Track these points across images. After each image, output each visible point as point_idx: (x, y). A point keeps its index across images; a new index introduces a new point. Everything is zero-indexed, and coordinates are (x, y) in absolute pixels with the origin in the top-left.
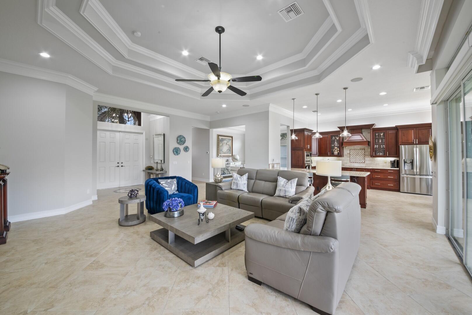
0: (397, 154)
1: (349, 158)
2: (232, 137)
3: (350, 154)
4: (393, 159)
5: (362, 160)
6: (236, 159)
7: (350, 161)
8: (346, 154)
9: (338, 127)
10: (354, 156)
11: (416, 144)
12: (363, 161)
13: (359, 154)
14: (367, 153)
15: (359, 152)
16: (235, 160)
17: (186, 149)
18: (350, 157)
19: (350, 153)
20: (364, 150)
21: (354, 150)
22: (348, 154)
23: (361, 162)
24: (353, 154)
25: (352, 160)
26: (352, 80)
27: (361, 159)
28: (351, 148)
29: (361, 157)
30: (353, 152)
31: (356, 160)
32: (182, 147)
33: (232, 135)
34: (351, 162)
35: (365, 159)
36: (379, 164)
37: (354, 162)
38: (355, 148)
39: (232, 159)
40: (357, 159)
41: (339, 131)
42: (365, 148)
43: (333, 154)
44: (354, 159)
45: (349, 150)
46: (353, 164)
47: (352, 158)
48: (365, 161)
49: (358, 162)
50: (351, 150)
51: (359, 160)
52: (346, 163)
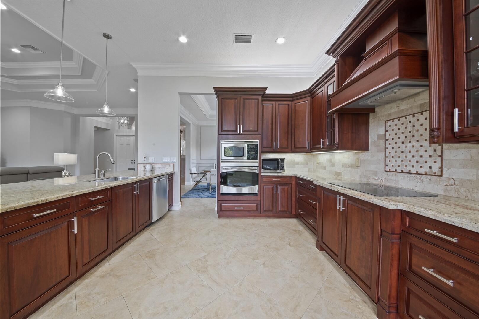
1: (382, 156)
3: (387, 137)
5: (429, 164)
7: (386, 165)
8: (376, 139)
10: (399, 143)
12: (436, 168)
13: (416, 134)
15: (417, 126)
18: (386, 148)
19: (387, 134)
21: (399, 118)
22: (379, 137)
24: (394, 136)
25: (393, 160)
27: (426, 156)
28: (390, 115)
29: (422, 149)
30: (396, 130)
31: (405, 163)
34: (387, 169)
35: (441, 156)
37: (399, 170)
38: (402, 111)
40: (410, 156)
44: (399, 157)
45: (384, 122)
46: (393, 178)
47: (393, 154)
48: (441, 168)
49: (413, 171)
50: (390, 123)
51: (417, 162)
52: (375, 173)
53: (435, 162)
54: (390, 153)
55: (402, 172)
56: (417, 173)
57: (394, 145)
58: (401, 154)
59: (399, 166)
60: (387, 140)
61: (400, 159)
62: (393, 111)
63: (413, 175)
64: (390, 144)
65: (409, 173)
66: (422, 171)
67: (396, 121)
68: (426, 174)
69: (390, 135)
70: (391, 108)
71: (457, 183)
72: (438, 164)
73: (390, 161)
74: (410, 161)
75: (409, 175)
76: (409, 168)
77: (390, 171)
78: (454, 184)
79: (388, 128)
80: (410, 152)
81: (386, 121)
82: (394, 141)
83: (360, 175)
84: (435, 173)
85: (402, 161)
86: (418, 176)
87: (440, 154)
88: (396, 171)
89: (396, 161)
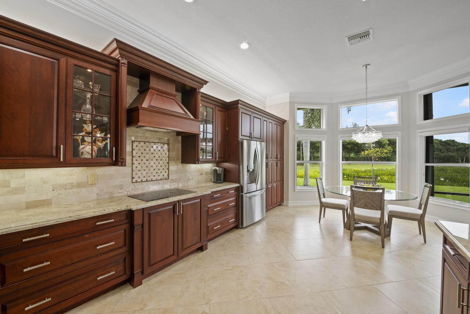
3: (134, 154)
5: (163, 173)
7: (133, 178)
10: (145, 161)
12: (166, 175)
13: (156, 155)
14: (173, 154)
15: (157, 151)
18: (133, 164)
19: (134, 152)
20: (168, 145)
21: (145, 142)
23: (161, 177)
24: (140, 154)
25: (139, 173)
27: (161, 168)
28: (136, 137)
29: (159, 165)
30: (142, 149)
31: (149, 174)
34: (134, 180)
35: (168, 169)
37: (144, 180)
38: (146, 138)
40: (152, 169)
42: (169, 139)
43: (76, 152)
44: (145, 170)
45: (131, 142)
47: (139, 168)
48: (168, 175)
49: (154, 179)
51: (157, 173)
52: (121, 187)
53: (165, 172)
54: (137, 167)
55: (147, 181)
56: (157, 180)
57: (140, 162)
58: (146, 169)
59: (144, 177)
60: (134, 157)
61: (145, 172)
62: (139, 135)
63: (154, 181)
64: (137, 160)
65: (152, 180)
66: (159, 178)
67: (142, 144)
68: (161, 180)
69: (137, 153)
70: (138, 132)
71: (174, 181)
72: (167, 173)
73: (136, 174)
74: (152, 173)
75: (151, 182)
76: (152, 177)
77: (136, 182)
78: (173, 182)
79: (134, 147)
80: (152, 166)
81: (133, 141)
82: (141, 158)
83: (97, 194)
84: (165, 178)
85: (147, 173)
86: (157, 181)
87: (168, 168)
88: (142, 181)
89: (142, 174)
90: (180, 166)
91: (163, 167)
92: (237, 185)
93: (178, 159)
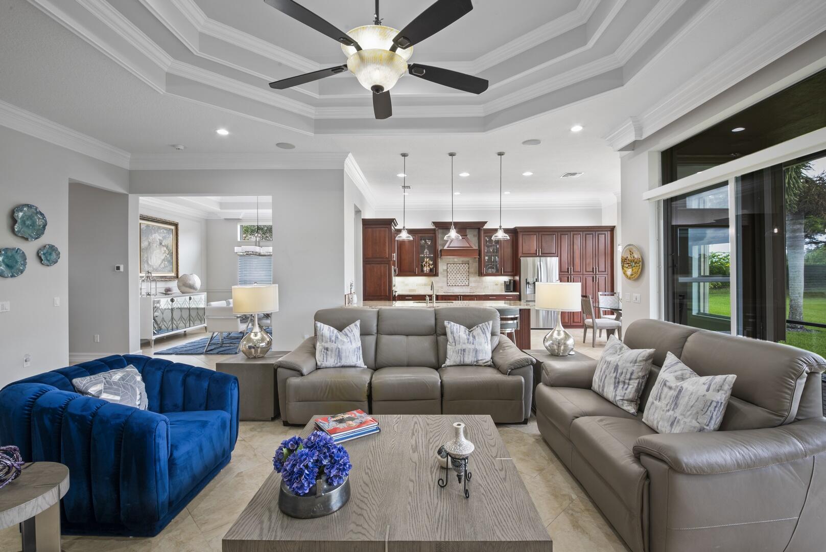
0: (516, 269)
1: (446, 279)
2: (176, 225)
4: (506, 279)
5: (465, 282)
6: (192, 287)
7: (448, 283)
8: (442, 271)
9: (434, 223)
10: (454, 274)
11: (539, 256)
12: (467, 284)
13: (460, 271)
14: (472, 270)
15: (461, 268)
16: (187, 289)
17: (47, 256)
18: (447, 276)
19: (448, 269)
20: (468, 264)
21: (454, 264)
22: (444, 270)
24: (451, 271)
25: (451, 281)
26: (524, 143)
27: (464, 279)
28: (449, 261)
29: (463, 277)
30: (452, 268)
31: (456, 282)
32: (30, 248)
33: (176, 220)
34: (448, 285)
35: (469, 279)
36: (488, 287)
38: (455, 261)
39: (179, 287)
40: (458, 280)
41: (434, 230)
42: (469, 261)
43: (422, 271)
44: (454, 279)
46: (452, 288)
47: (451, 278)
48: (469, 283)
49: (460, 285)
50: (449, 265)
51: (461, 281)
52: (442, 287)
53: (467, 281)
54: (449, 278)
55: (455, 286)
57: (451, 275)
59: (454, 283)
60: (448, 272)
61: (454, 281)
62: (446, 260)
64: (449, 274)
65: (458, 286)
66: (463, 285)
67: (452, 264)
70: (450, 259)
73: (449, 281)
76: (458, 284)
79: (448, 267)
80: (458, 278)
81: (447, 264)
82: (451, 273)
88: (452, 286)
90: (477, 278)
91: (465, 278)
92: (518, 293)
93: (475, 273)
